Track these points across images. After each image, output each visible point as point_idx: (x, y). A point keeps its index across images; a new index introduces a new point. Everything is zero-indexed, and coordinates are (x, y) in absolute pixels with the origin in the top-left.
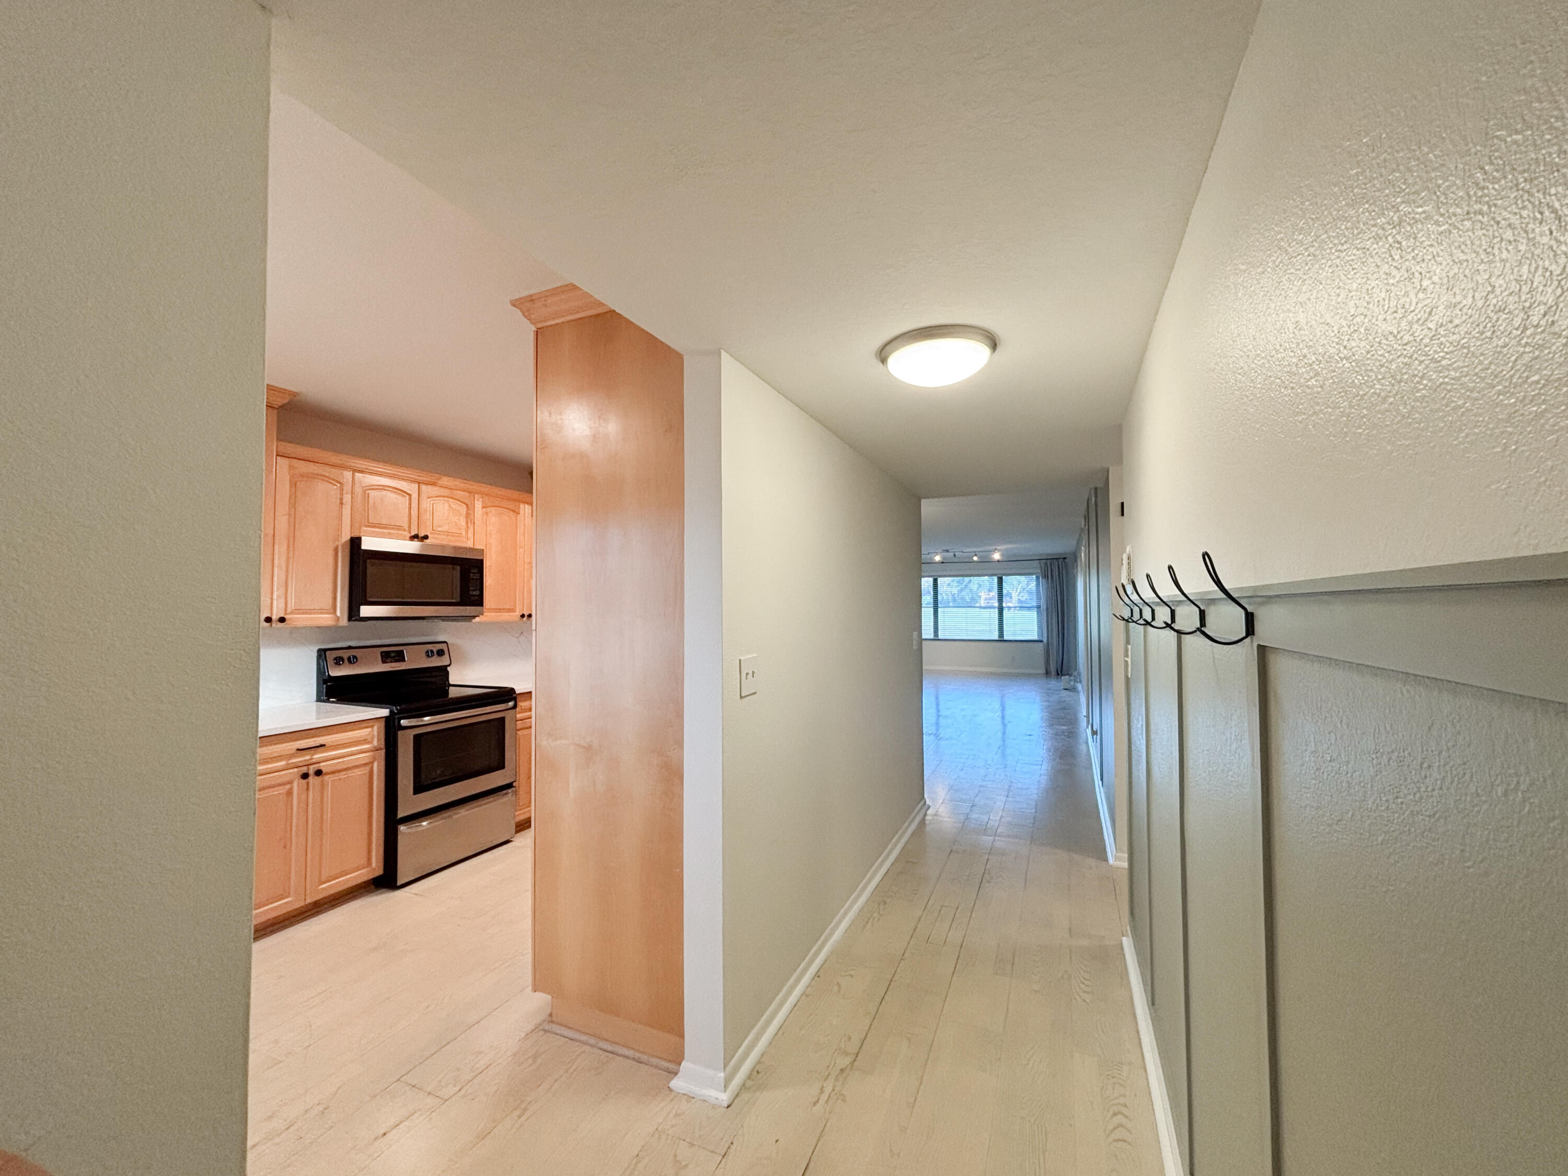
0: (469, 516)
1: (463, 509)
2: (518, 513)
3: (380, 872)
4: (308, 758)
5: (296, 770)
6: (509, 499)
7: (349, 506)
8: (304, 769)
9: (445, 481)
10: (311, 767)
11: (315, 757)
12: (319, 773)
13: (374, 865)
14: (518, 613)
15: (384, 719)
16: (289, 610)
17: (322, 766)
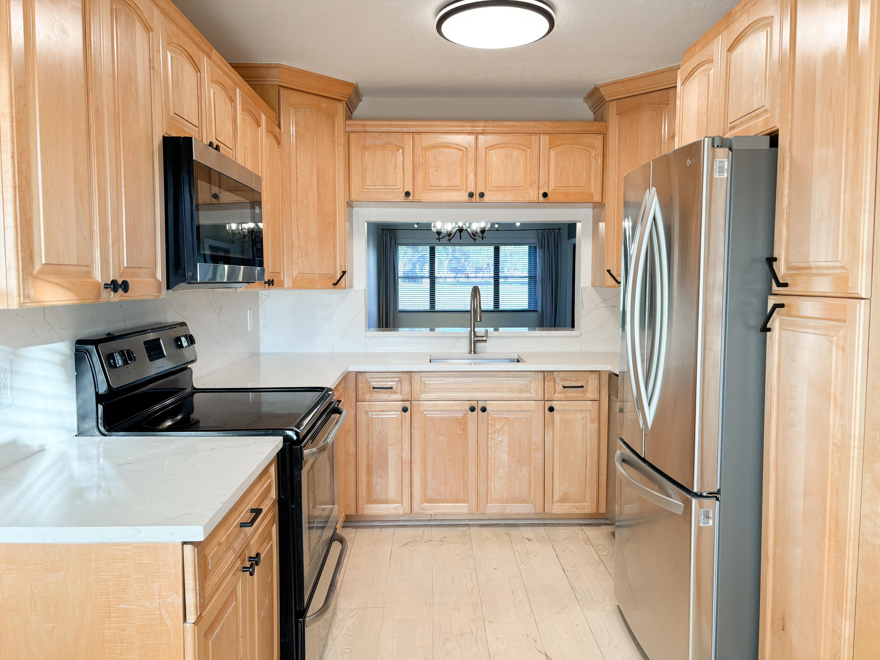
0: (235, 121)
1: (231, 109)
2: (259, 125)
5: (239, 562)
10: (247, 552)
16: (122, 270)
17: (253, 546)
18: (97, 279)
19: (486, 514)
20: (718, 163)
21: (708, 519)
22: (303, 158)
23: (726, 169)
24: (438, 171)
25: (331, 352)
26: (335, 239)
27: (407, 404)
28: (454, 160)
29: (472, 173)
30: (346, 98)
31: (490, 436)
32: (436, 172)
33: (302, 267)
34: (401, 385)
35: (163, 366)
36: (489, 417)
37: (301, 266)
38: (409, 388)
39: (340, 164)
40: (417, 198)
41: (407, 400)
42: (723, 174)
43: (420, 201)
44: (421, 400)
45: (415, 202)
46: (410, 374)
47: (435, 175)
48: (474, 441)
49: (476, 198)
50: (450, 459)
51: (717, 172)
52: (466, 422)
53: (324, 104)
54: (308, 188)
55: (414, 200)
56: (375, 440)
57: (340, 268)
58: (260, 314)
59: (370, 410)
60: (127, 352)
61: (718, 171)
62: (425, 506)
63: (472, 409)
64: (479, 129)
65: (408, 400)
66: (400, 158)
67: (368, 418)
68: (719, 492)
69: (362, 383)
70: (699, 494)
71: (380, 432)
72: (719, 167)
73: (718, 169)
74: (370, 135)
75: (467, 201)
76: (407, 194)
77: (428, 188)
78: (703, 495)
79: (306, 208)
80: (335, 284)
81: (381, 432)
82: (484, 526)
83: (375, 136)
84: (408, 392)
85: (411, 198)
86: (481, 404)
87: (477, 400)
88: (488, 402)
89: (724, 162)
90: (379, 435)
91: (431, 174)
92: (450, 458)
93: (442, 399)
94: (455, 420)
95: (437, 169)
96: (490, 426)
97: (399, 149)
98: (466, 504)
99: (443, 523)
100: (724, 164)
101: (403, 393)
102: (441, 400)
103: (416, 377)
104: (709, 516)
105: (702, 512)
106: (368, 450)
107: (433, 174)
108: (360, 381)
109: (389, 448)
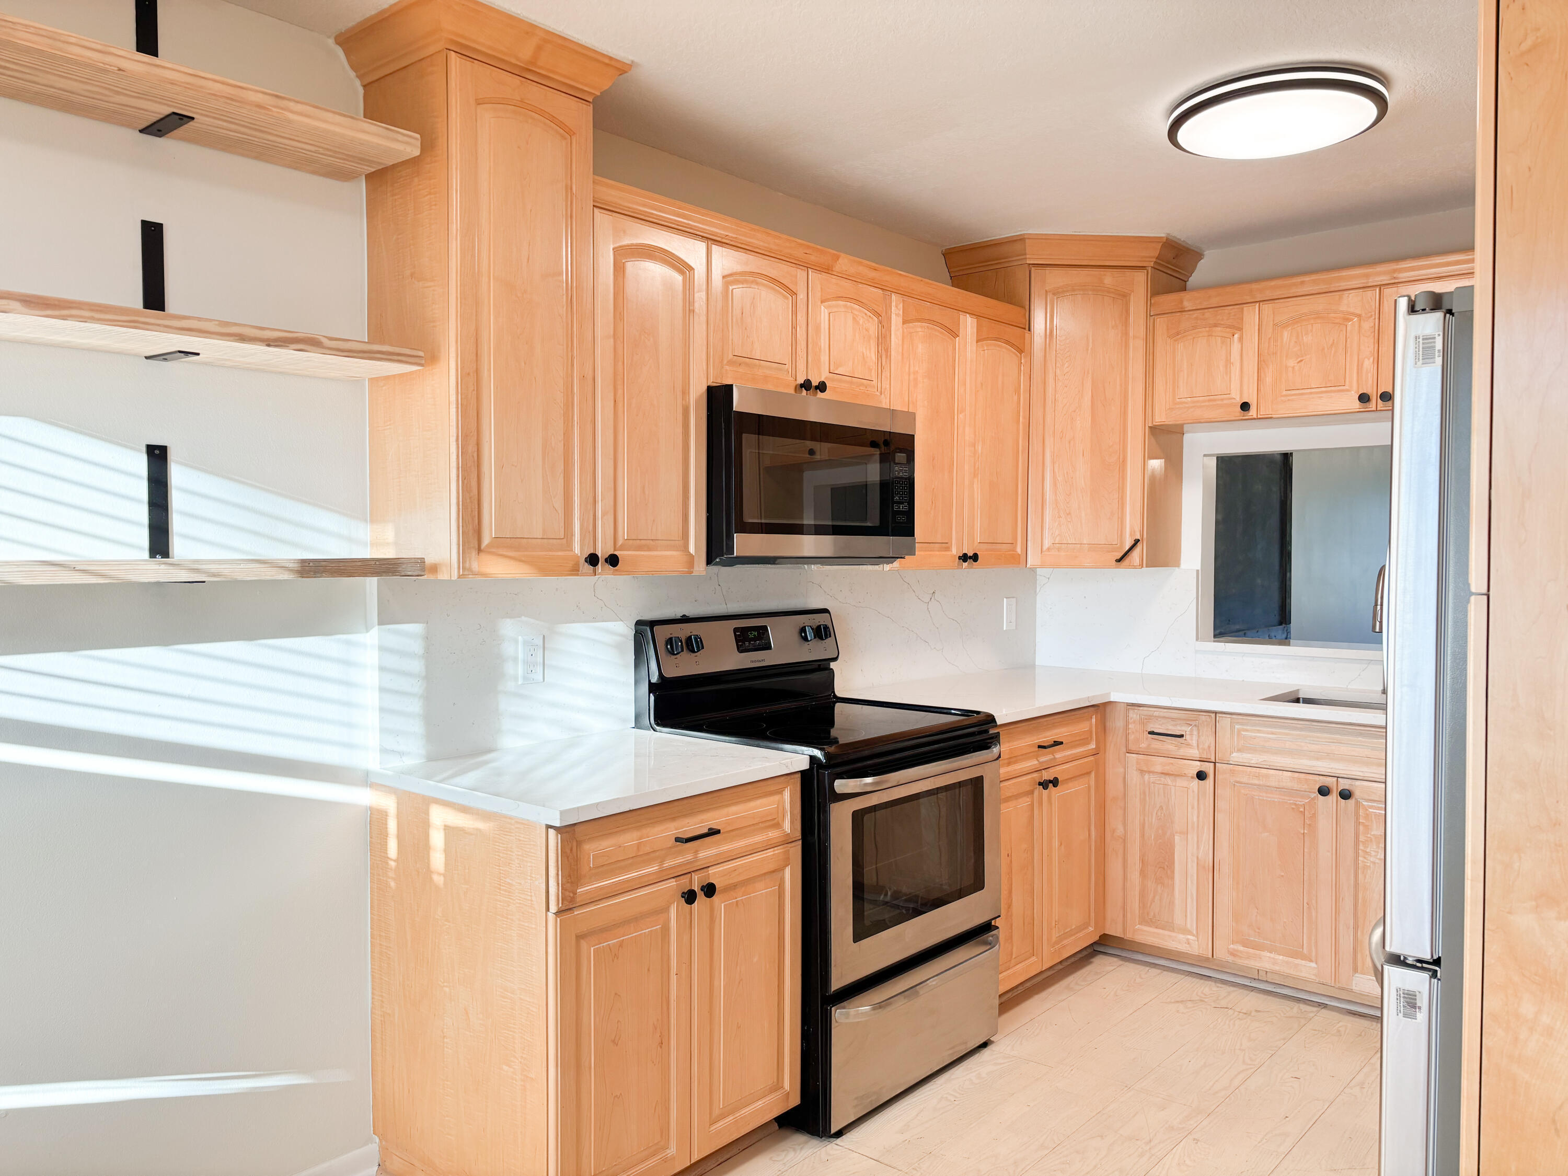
0: (883, 341)
1: (872, 326)
2: (955, 335)
3: (795, 1100)
4: (689, 857)
5: (673, 883)
6: (943, 305)
7: (703, 318)
8: (685, 884)
9: (845, 263)
10: (696, 877)
11: (702, 855)
12: (710, 890)
13: (787, 1085)
14: (955, 551)
15: (799, 775)
16: (620, 542)
17: (715, 875)
18: (576, 552)
19: (1351, 991)
20: (1421, 342)
21: (1414, 1010)
22: (1067, 367)
23: (1439, 351)
24: (1303, 361)
25: (1141, 672)
26: (1122, 490)
27: (1208, 768)
28: (1334, 340)
29: (1369, 359)
30: (1152, 261)
31: (1361, 847)
32: (1299, 364)
33: (1059, 535)
34: (1198, 733)
35: (763, 660)
36: (1361, 812)
37: (1057, 533)
38: (1212, 739)
39: (1137, 369)
40: (1263, 412)
41: (1208, 760)
42: (1432, 360)
43: (1270, 416)
44: (1231, 762)
45: (1260, 419)
46: (1213, 715)
47: (1297, 368)
48: (1328, 851)
49: (1375, 402)
50: (1282, 876)
51: (1421, 358)
52: (1315, 814)
53: (1109, 279)
54: (1075, 411)
55: (1259, 416)
56: (1154, 820)
57: (1131, 535)
58: (1038, 605)
59: (1146, 769)
60: (696, 639)
61: (1421, 355)
62: (1237, 951)
63: (1324, 791)
64: (1385, 279)
65: (1210, 760)
66: (1236, 347)
67: (1144, 781)
68: (1437, 962)
69: (1134, 722)
70: (1402, 958)
71: (1161, 807)
72: (1423, 348)
73: (1421, 352)
74: (1187, 316)
75: (1358, 410)
76: (1245, 406)
77: (1285, 393)
78: (1408, 962)
79: (1070, 442)
80: (1119, 560)
81: (1164, 808)
82: (1355, 1014)
83: (1195, 316)
84: (1209, 747)
85: (1253, 412)
86: (1344, 784)
87: (1337, 775)
88: (1358, 783)
89: (1434, 338)
90: (1159, 814)
91: (1290, 369)
92: (1283, 874)
93: (1270, 766)
94: (1294, 807)
95: (1302, 359)
96: (1361, 828)
97: (1236, 331)
98: (1313, 965)
99: (1279, 990)
100: (1434, 342)
101: (1201, 747)
102: (1268, 767)
103: (1224, 722)
104: (1416, 1004)
105: (1401, 993)
106: (1144, 835)
107: (1293, 368)
108: (1131, 719)
109: (1176, 837)
